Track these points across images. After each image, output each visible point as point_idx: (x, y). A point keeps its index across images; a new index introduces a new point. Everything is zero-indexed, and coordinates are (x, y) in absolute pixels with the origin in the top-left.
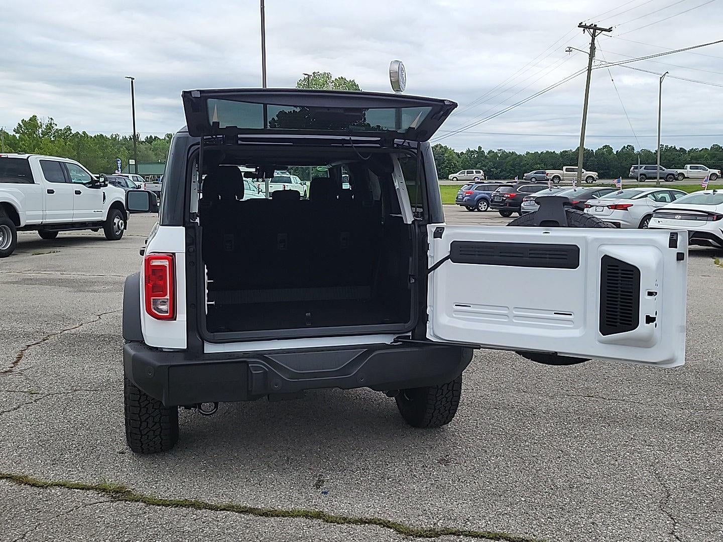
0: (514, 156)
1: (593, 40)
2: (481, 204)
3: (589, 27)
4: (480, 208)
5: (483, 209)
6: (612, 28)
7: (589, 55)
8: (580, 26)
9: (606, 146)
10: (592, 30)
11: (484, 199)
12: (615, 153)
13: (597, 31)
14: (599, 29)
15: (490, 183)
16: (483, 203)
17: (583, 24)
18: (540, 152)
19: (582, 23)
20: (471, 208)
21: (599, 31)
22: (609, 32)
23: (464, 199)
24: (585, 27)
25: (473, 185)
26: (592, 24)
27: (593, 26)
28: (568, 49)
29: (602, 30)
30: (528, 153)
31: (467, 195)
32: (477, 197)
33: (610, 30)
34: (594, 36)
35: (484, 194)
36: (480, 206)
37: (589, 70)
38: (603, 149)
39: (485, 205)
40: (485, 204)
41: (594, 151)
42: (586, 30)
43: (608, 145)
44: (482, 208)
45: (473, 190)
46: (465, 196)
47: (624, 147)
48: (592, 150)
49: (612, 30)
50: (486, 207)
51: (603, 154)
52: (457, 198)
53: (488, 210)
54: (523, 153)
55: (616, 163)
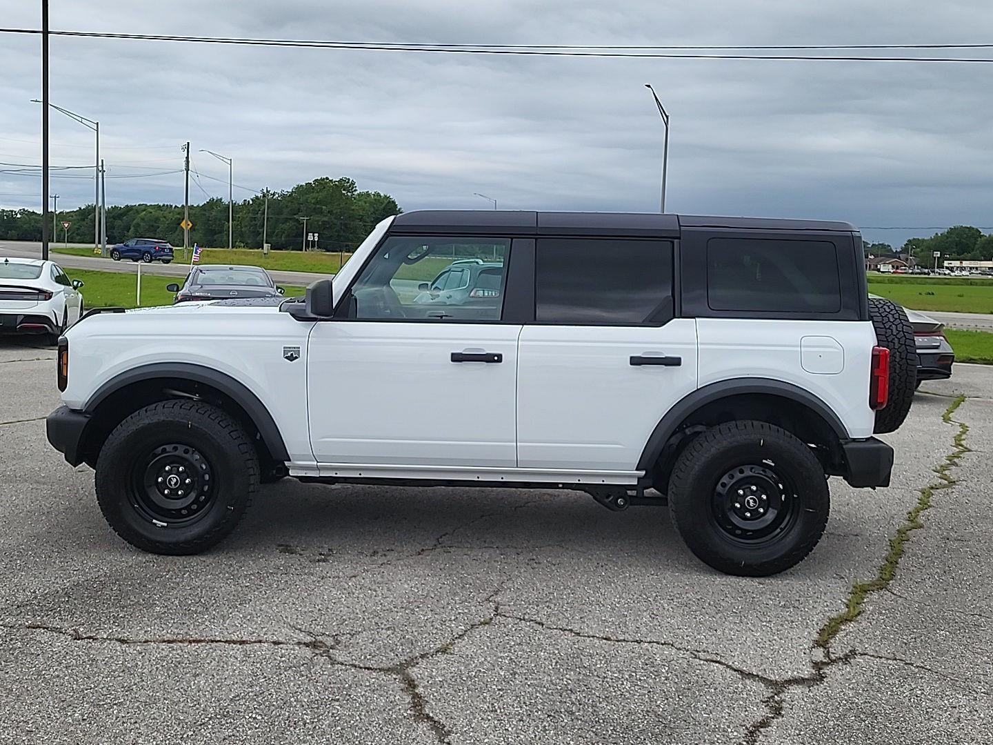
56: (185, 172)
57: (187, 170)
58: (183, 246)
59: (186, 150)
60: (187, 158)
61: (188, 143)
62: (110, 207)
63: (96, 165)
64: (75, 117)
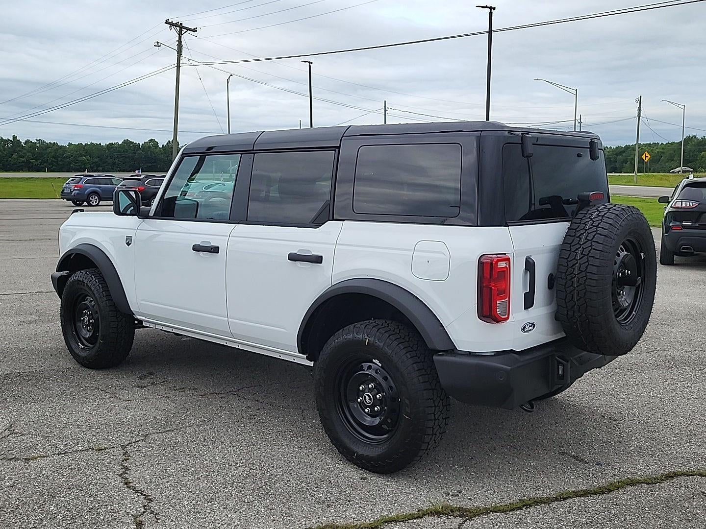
0: (55, 147)
1: (180, 38)
2: (92, 198)
3: (176, 25)
4: (91, 203)
5: (95, 204)
6: (196, 28)
7: (177, 52)
8: (167, 22)
9: (152, 140)
10: (178, 28)
11: (94, 193)
12: (161, 147)
13: (183, 30)
14: (185, 28)
15: (99, 176)
16: (95, 197)
17: (170, 21)
18: (84, 144)
19: (168, 20)
20: (78, 203)
21: (185, 30)
22: (194, 32)
23: (73, 193)
24: (172, 24)
25: (81, 178)
26: (178, 23)
27: (179, 24)
28: (156, 44)
29: (188, 29)
30: (70, 144)
31: (75, 188)
32: (87, 191)
33: (195, 30)
34: (180, 35)
35: (95, 187)
36: (91, 201)
37: (178, 67)
38: (149, 143)
39: (96, 200)
40: (96, 198)
41: (141, 145)
42: (172, 28)
43: (153, 139)
44: (93, 202)
45: (82, 183)
46: (74, 190)
47: (169, 141)
48: (139, 144)
49: (196, 31)
50: (98, 201)
51: (150, 147)
52: (62, 192)
53: (100, 204)
54: (66, 144)
55: (163, 157)
56: (638, 118)
57: (639, 116)
58: (634, 173)
59: (639, 102)
60: (640, 108)
61: (641, 96)
62: (615, 147)
63: (574, 119)
64: (561, 87)
